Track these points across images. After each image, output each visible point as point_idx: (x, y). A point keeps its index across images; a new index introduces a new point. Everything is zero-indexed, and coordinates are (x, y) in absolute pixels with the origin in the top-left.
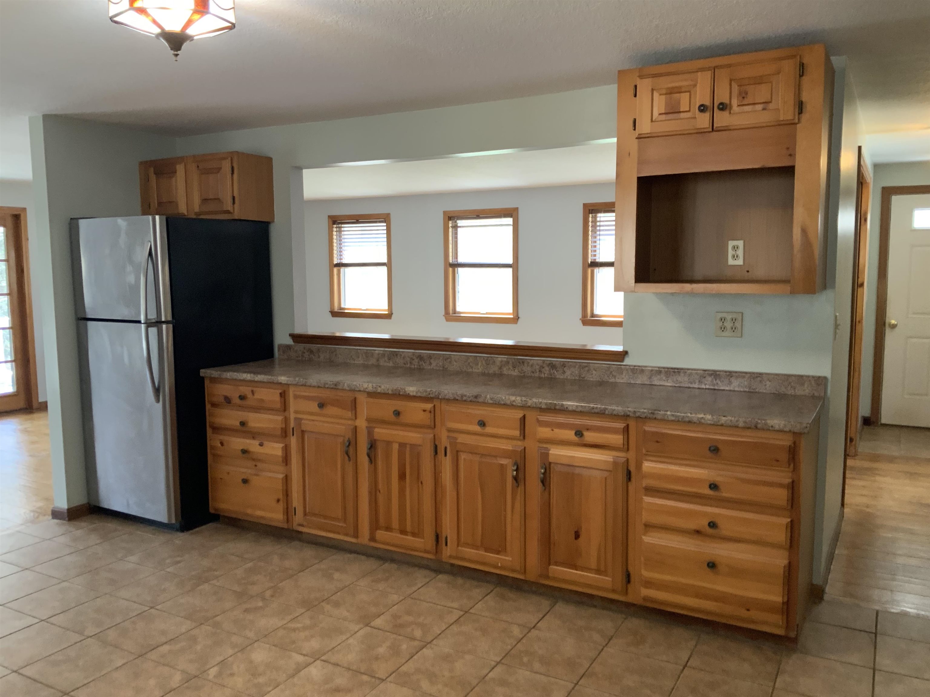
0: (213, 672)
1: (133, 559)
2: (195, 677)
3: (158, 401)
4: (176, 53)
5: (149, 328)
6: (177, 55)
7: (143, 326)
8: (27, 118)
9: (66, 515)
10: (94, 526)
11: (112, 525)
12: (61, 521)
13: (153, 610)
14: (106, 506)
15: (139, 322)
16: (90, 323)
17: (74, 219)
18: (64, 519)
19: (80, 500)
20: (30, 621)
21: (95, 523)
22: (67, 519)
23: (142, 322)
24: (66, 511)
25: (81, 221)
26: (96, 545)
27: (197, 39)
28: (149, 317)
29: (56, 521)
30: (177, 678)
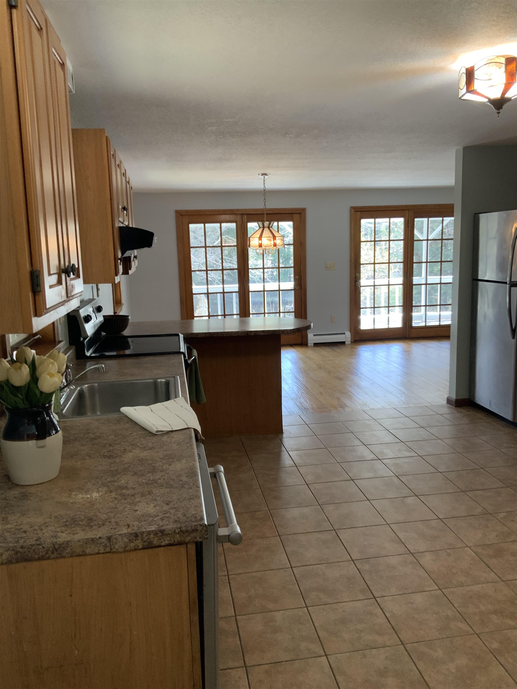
0: (502, 515)
1: (483, 438)
2: (489, 514)
3: (513, 338)
4: (498, 111)
5: (512, 288)
6: (498, 113)
7: (508, 286)
8: (454, 150)
9: (454, 403)
10: (469, 413)
11: (479, 415)
12: (451, 406)
13: (482, 470)
14: (478, 403)
15: (506, 283)
16: (480, 283)
17: (476, 213)
18: (452, 405)
19: (464, 396)
20: (414, 454)
21: (470, 412)
22: (454, 405)
23: (508, 283)
24: (454, 400)
25: (481, 215)
26: (466, 424)
27: (513, 99)
28: (512, 280)
29: (448, 405)
30: (479, 510)
